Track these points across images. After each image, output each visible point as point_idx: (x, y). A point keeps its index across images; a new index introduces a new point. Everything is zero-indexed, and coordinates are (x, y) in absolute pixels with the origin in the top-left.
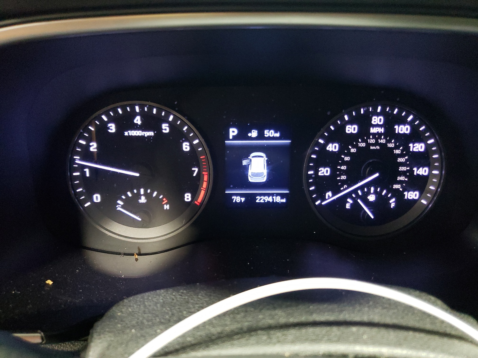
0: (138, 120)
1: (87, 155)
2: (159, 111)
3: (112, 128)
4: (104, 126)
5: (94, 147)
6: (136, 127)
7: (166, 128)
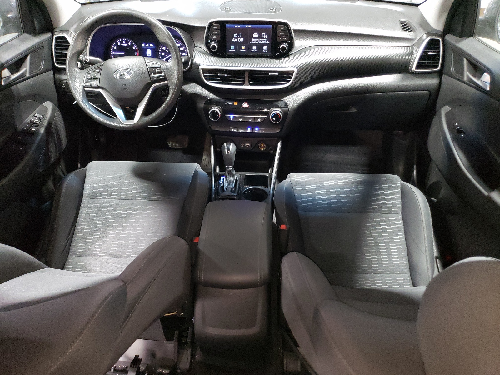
0: (124, 42)
1: (114, 50)
2: (128, 40)
3: (119, 44)
4: (117, 43)
5: (115, 48)
6: (124, 43)
7: (130, 44)
